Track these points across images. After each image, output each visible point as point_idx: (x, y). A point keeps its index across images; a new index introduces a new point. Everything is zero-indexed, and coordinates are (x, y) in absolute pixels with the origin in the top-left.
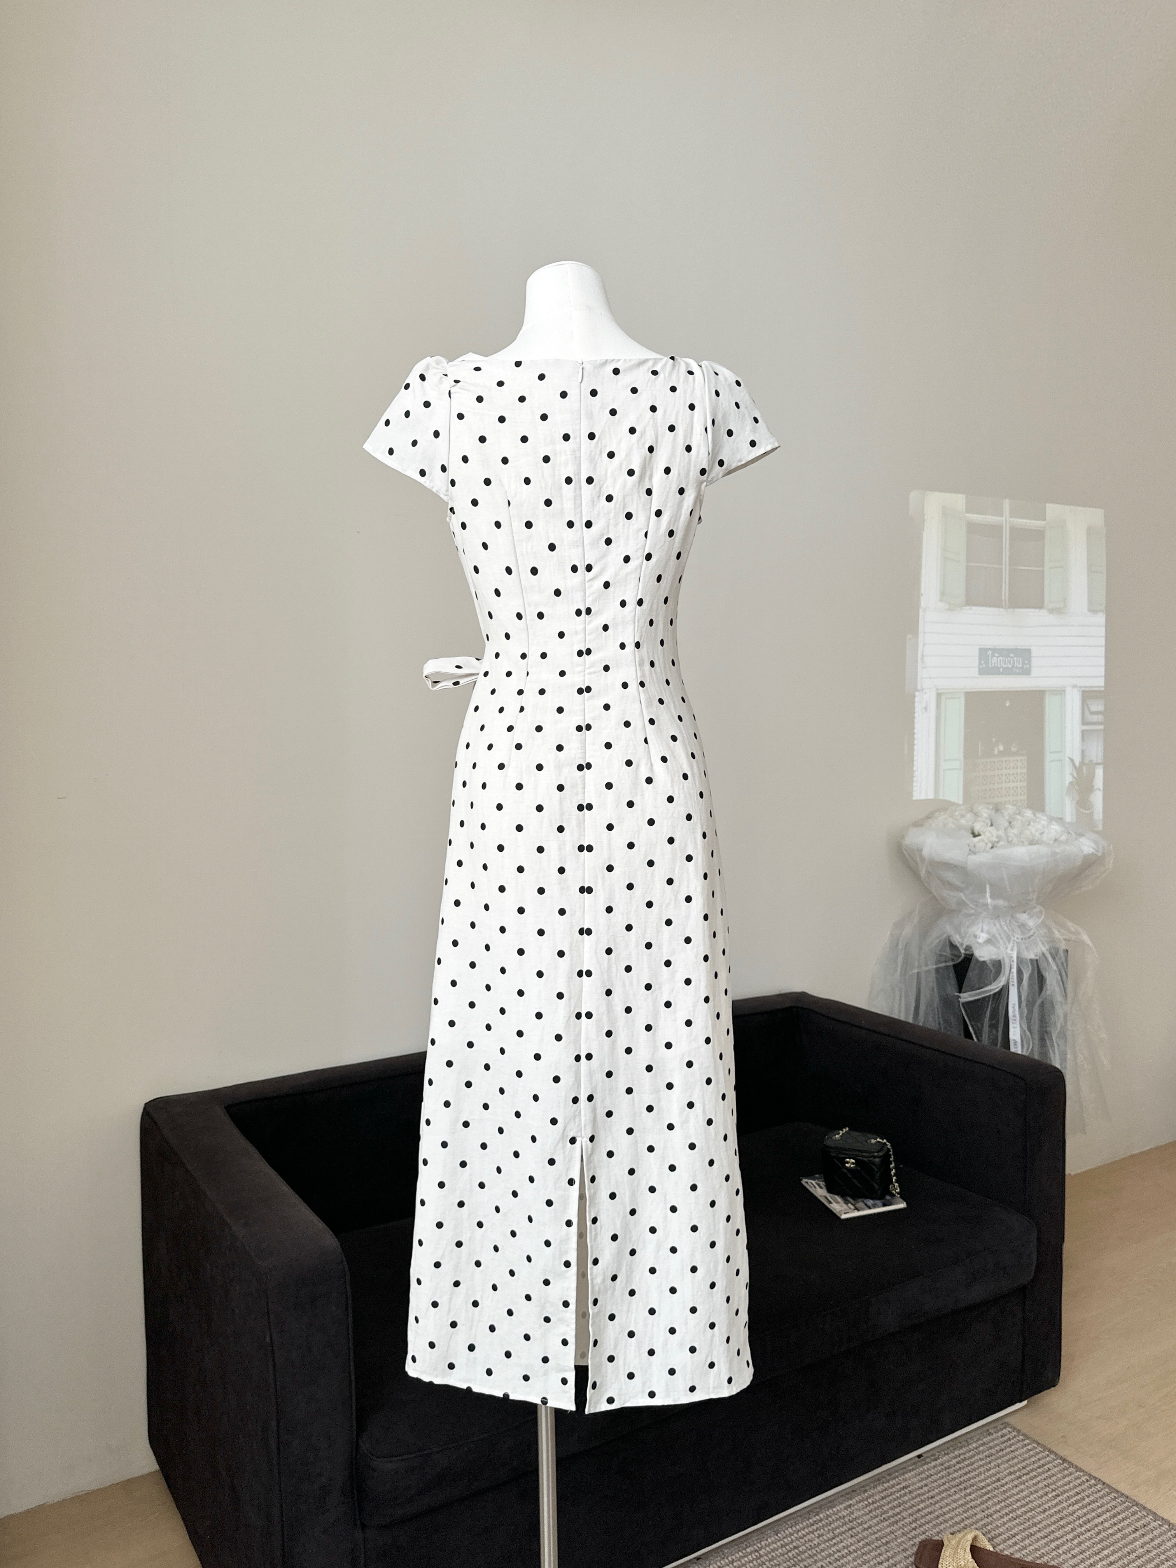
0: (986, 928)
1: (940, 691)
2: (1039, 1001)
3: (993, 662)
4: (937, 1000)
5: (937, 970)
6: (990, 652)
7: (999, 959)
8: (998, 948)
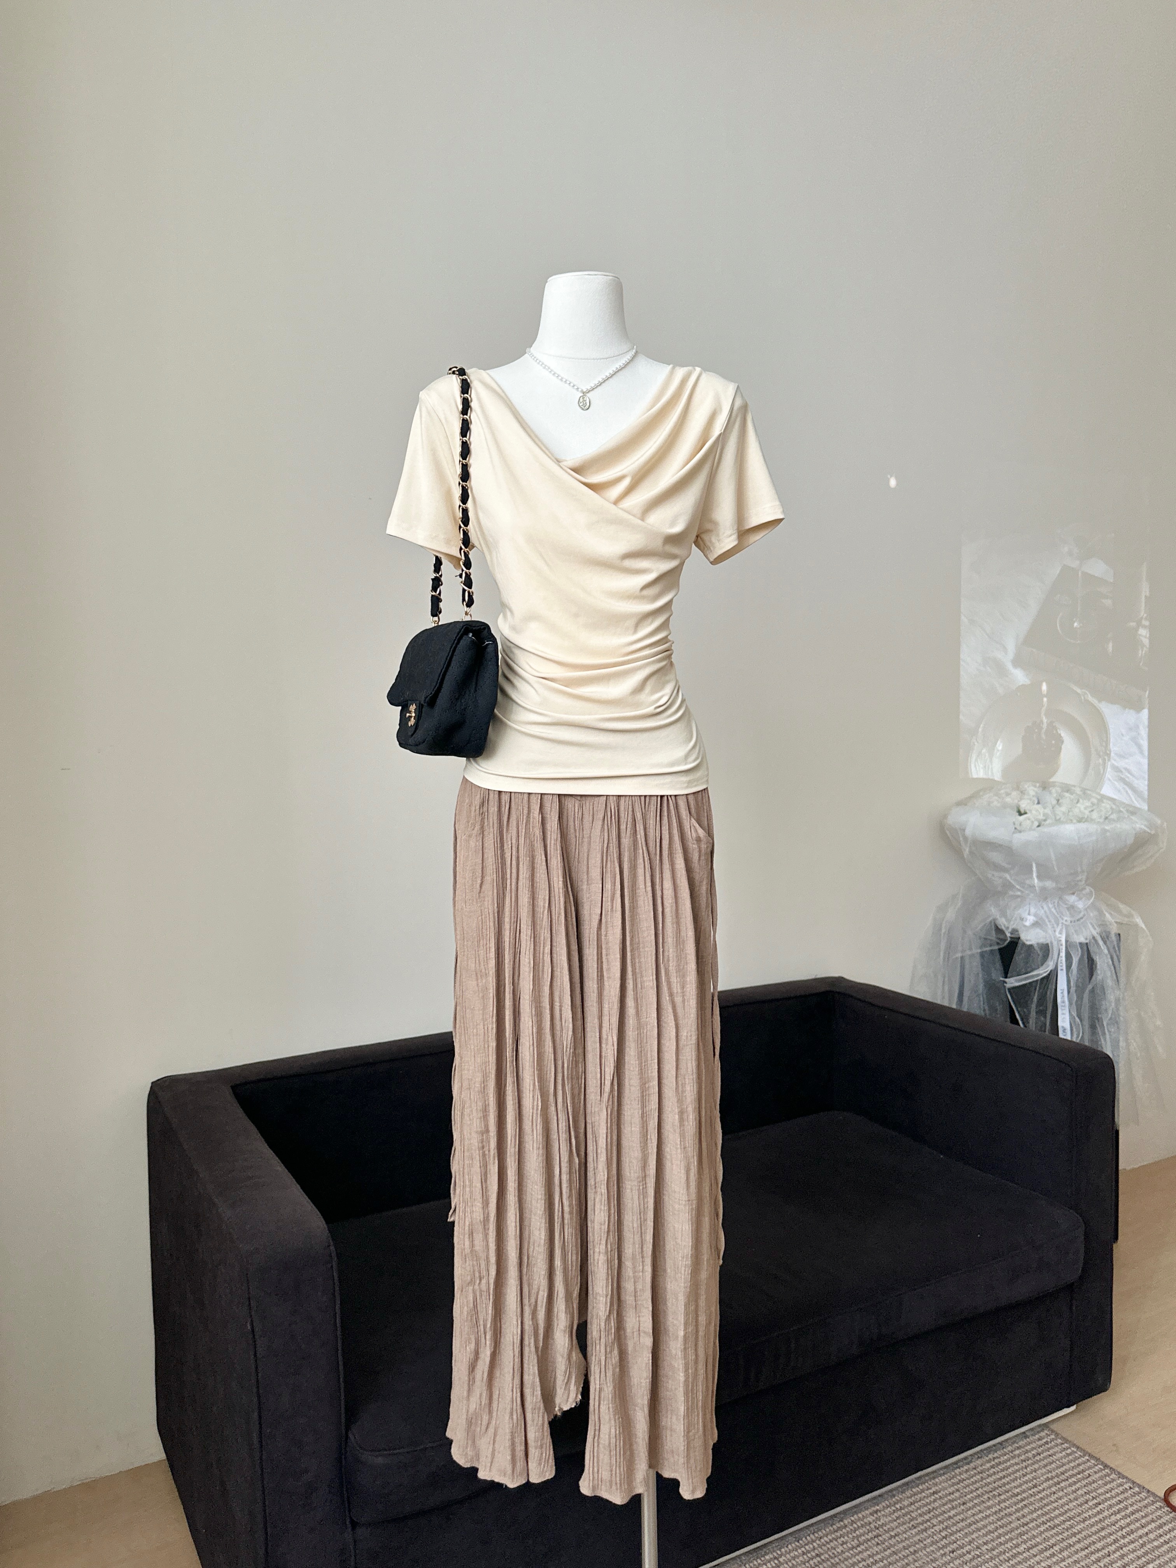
0: (1033, 910)
2: (1090, 987)
4: (981, 987)
5: (982, 955)
7: (1046, 942)
8: (1046, 932)
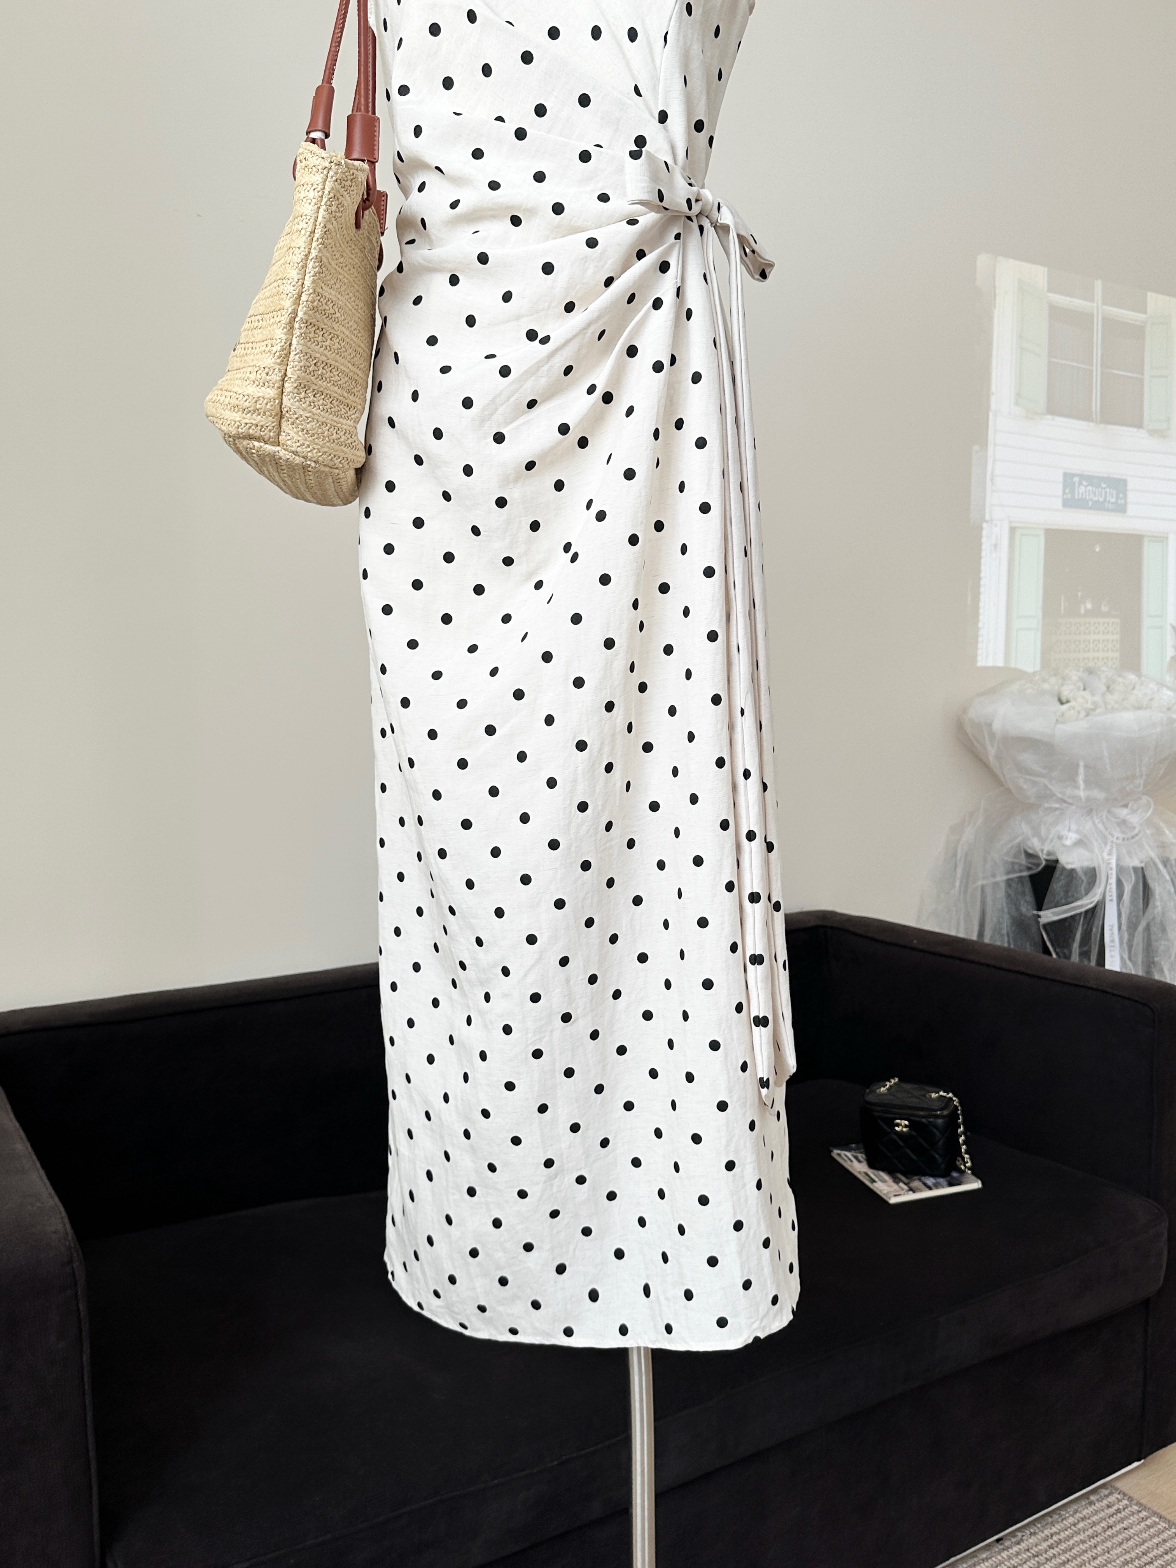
0: (1074, 827)
1: (1014, 525)
2: (1144, 921)
3: (1081, 491)
4: (1007, 922)
5: (1008, 884)
6: (1076, 479)
7: (1093, 865)
